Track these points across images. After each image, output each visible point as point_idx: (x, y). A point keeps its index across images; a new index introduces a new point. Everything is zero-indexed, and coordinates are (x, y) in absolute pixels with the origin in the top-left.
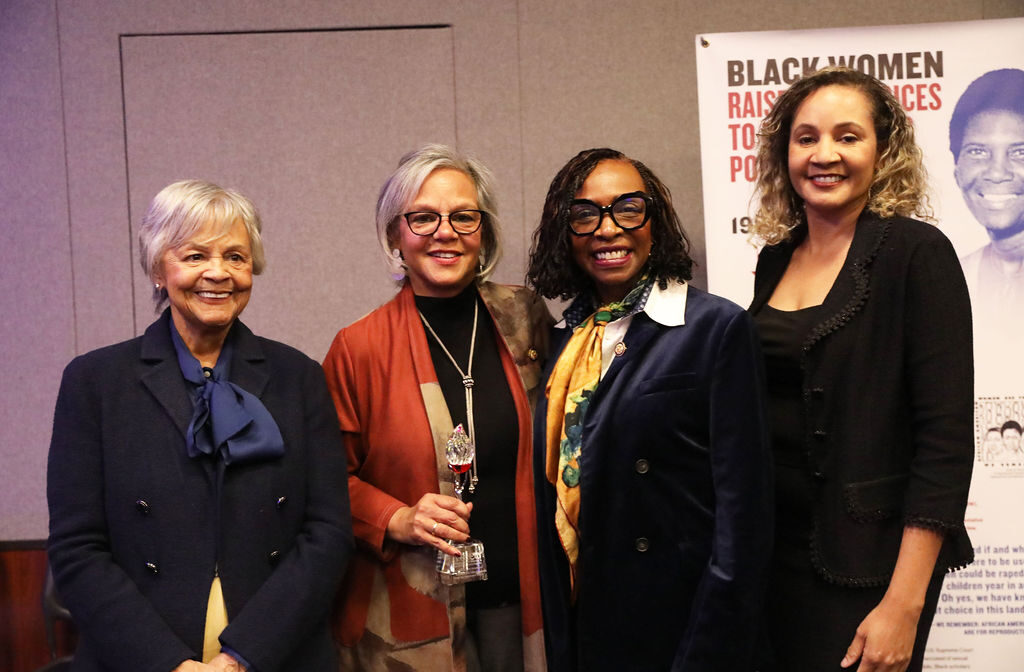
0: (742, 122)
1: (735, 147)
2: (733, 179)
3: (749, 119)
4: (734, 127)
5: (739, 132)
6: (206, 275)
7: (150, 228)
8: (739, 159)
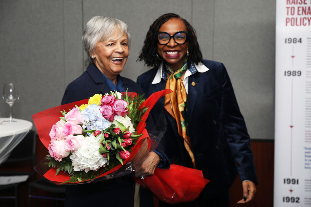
0: (291, 6)
1: (288, 14)
2: (286, 25)
3: (293, 5)
4: (288, 8)
5: (290, 10)
6: (116, 51)
7: (90, 34)
8: (289, 19)
